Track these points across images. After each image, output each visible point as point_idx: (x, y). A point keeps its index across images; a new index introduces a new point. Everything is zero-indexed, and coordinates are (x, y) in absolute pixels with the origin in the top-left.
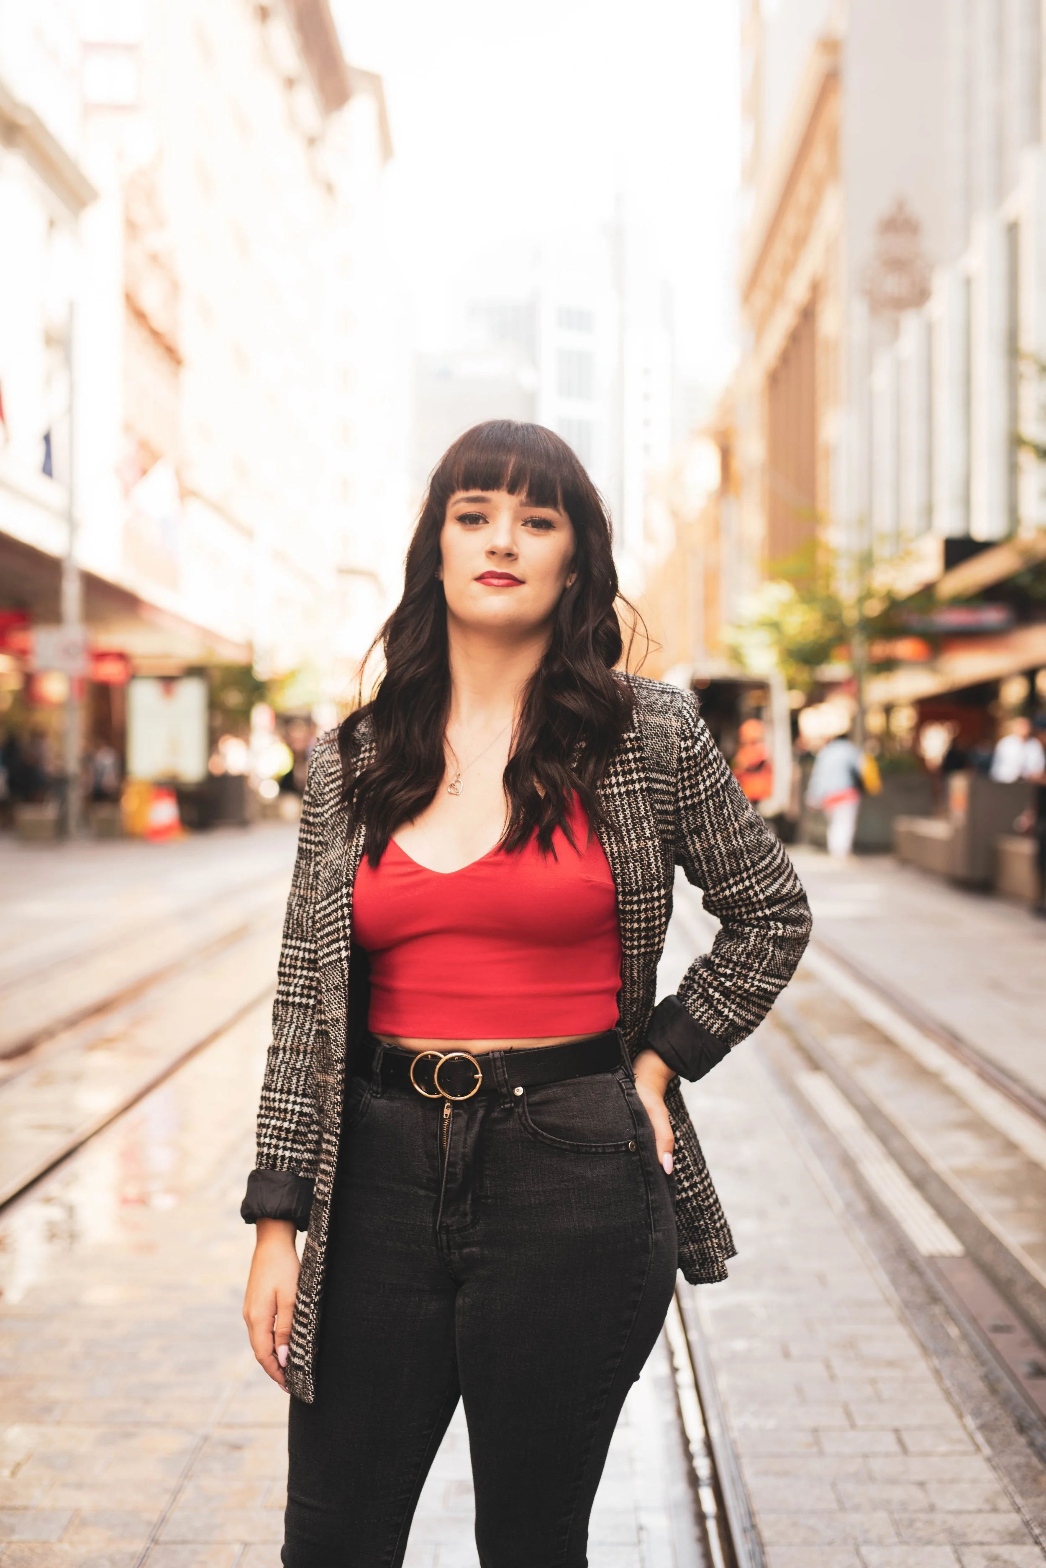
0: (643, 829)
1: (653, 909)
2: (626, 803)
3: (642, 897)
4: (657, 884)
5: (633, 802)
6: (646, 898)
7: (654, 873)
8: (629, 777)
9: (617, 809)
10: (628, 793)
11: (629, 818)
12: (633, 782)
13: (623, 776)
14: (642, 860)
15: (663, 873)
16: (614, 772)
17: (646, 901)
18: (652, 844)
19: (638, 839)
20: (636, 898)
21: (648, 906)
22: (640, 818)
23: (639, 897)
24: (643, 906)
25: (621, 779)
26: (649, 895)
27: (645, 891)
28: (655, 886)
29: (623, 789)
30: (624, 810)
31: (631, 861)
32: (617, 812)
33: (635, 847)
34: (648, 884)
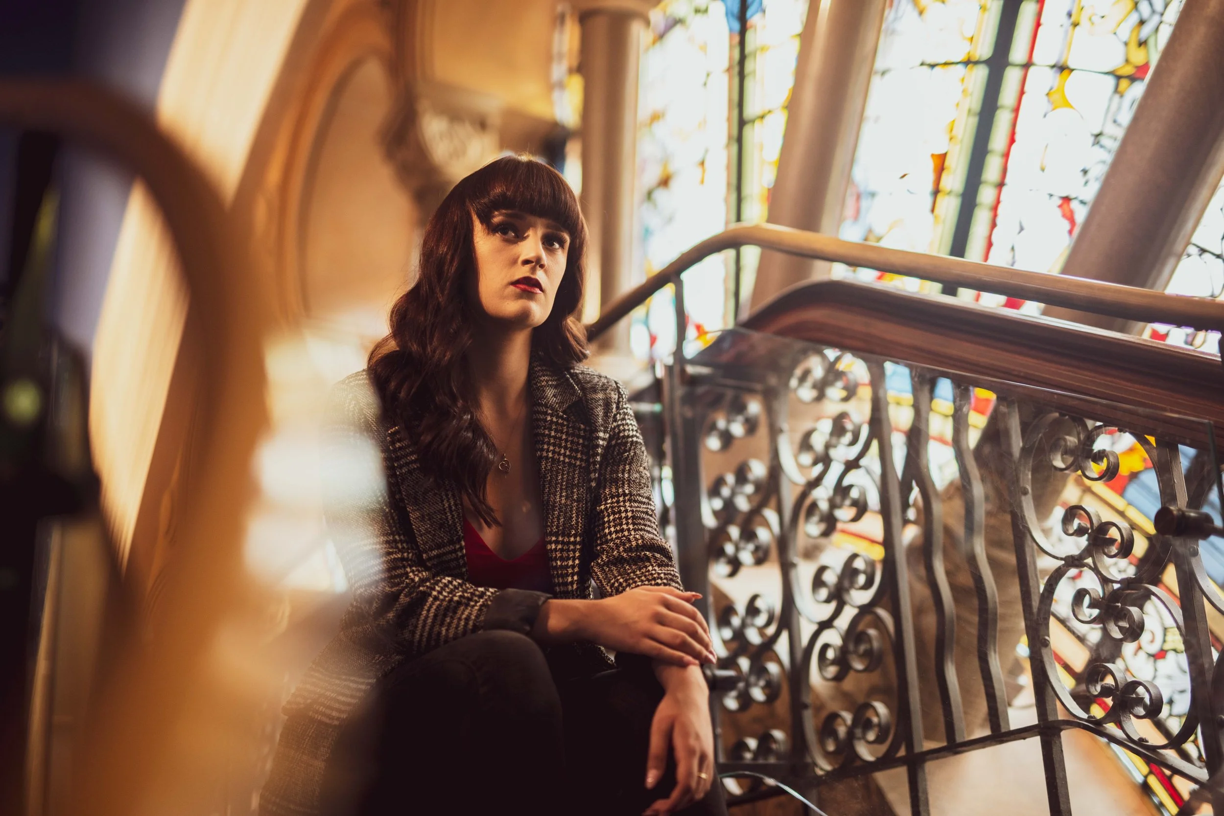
0: (573, 493)
1: (568, 550)
2: (566, 470)
3: (560, 539)
4: (574, 532)
5: (571, 472)
6: (563, 541)
7: (574, 524)
8: (574, 454)
9: (559, 471)
10: (570, 464)
11: (565, 481)
12: (576, 459)
13: (570, 451)
14: (566, 513)
15: (581, 527)
16: (564, 445)
17: (563, 543)
18: (577, 506)
19: (567, 498)
20: (554, 539)
21: (565, 548)
22: (573, 485)
23: (558, 538)
24: (560, 546)
25: (568, 453)
26: (566, 539)
27: (563, 535)
28: (573, 533)
29: (567, 460)
30: (563, 475)
31: (557, 510)
32: (558, 473)
33: (563, 502)
34: (567, 531)
